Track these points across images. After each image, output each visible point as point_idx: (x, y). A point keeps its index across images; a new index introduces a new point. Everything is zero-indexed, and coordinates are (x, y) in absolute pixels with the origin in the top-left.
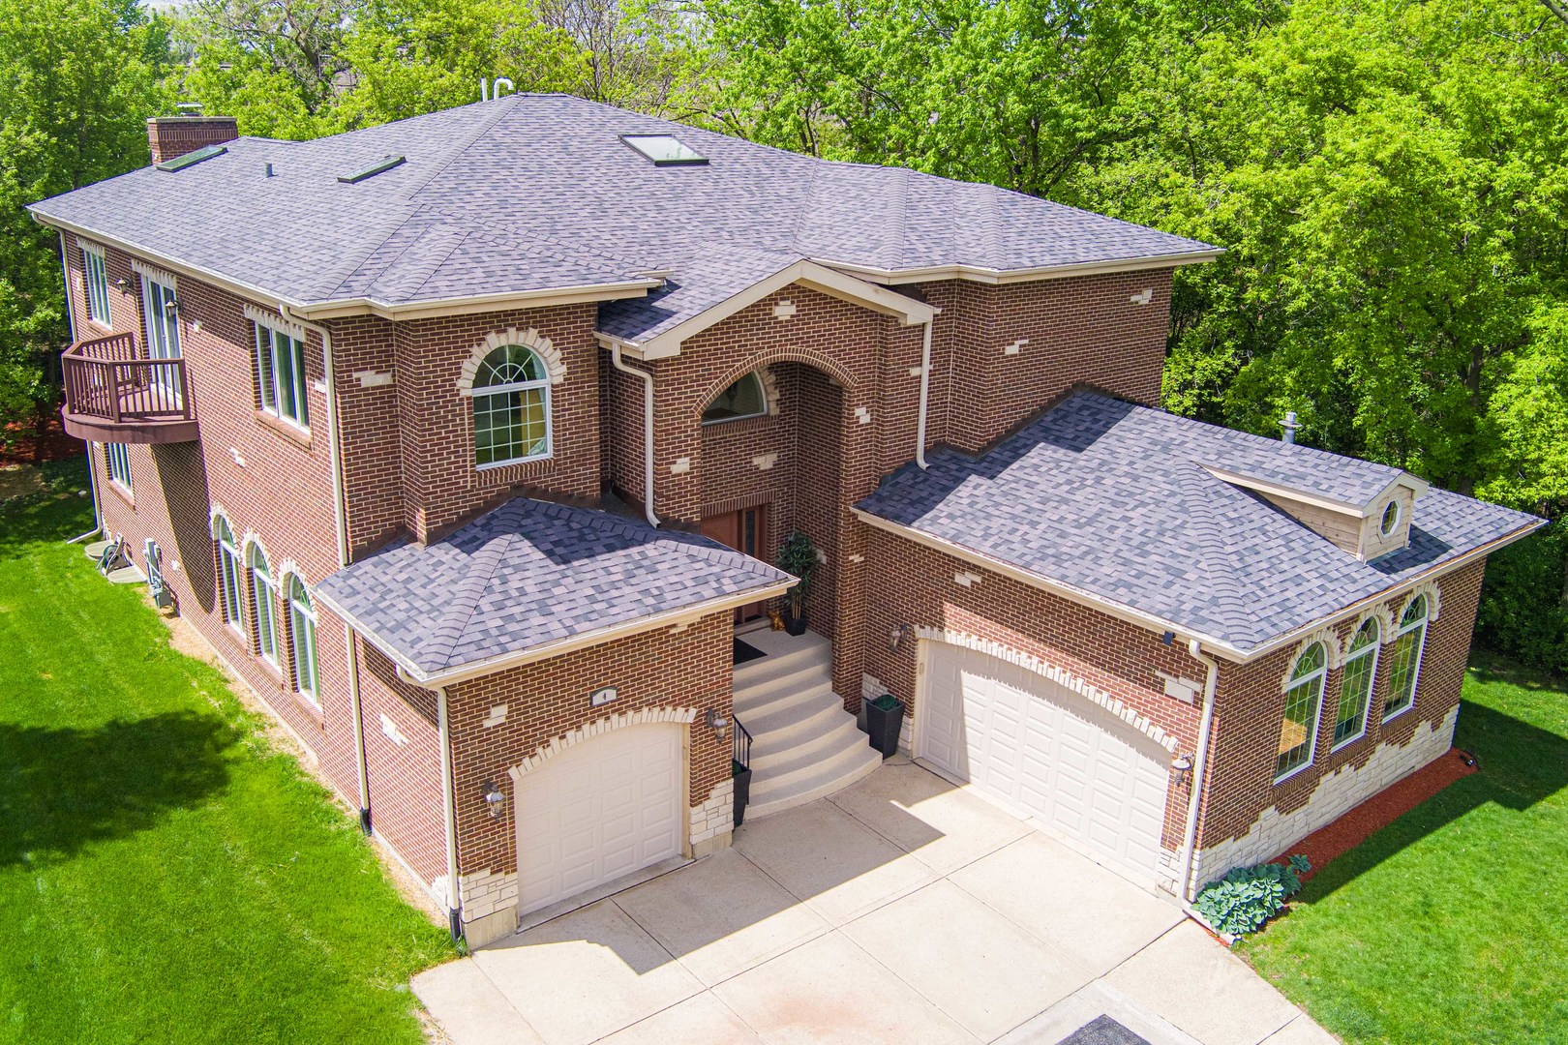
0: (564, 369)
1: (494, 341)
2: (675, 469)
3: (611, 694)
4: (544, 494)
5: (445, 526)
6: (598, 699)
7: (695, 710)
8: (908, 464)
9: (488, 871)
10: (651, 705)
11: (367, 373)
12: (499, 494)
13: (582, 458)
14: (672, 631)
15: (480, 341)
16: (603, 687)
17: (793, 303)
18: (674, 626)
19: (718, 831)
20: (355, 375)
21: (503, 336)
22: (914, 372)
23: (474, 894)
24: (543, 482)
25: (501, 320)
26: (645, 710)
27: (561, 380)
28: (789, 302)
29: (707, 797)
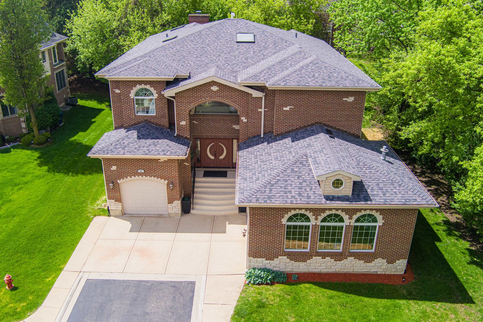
0: (157, 95)
1: (139, 87)
2: (181, 123)
3: (143, 171)
4: (153, 123)
5: (128, 126)
6: (139, 171)
7: (167, 181)
8: (258, 135)
9: (114, 200)
10: (154, 176)
11: (117, 90)
12: (141, 121)
13: (163, 116)
14: (159, 161)
15: (135, 86)
16: (141, 169)
17: (217, 86)
18: (160, 160)
19: (176, 212)
20: (114, 90)
21: (141, 86)
22: (259, 110)
23: (111, 204)
24: (152, 120)
25: (140, 82)
26: (153, 177)
27: (156, 97)
28: (216, 86)
29: (172, 203)
